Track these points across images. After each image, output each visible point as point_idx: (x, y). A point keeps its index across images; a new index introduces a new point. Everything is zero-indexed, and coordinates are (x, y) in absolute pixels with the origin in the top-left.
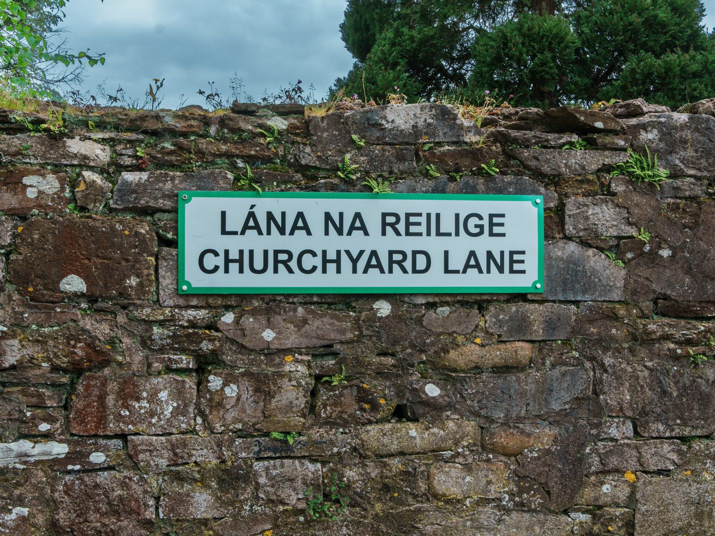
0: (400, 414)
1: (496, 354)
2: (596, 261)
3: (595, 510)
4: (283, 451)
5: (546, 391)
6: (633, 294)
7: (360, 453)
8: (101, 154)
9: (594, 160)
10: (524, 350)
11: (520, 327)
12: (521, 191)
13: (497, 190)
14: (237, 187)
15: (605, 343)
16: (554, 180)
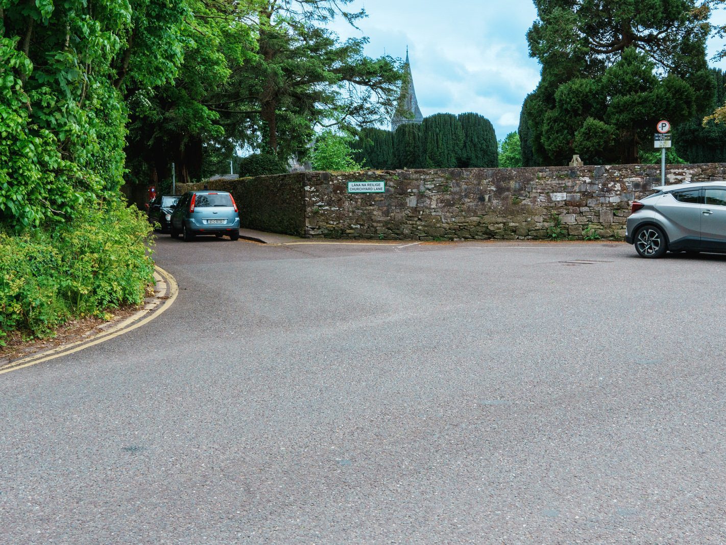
0: (370, 206)
1: (380, 199)
2: (390, 188)
3: (391, 217)
4: (358, 209)
5: (385, 203)
6: (395, 192)
7: (366, 210)
8: (341, 178)
9: (390, 177)
10: (383, 199)
11: (382, 196)
12: (382, 181)
13: (380, 181)
14: (354, 181)
15: (392, 198)
16: (386, 179)
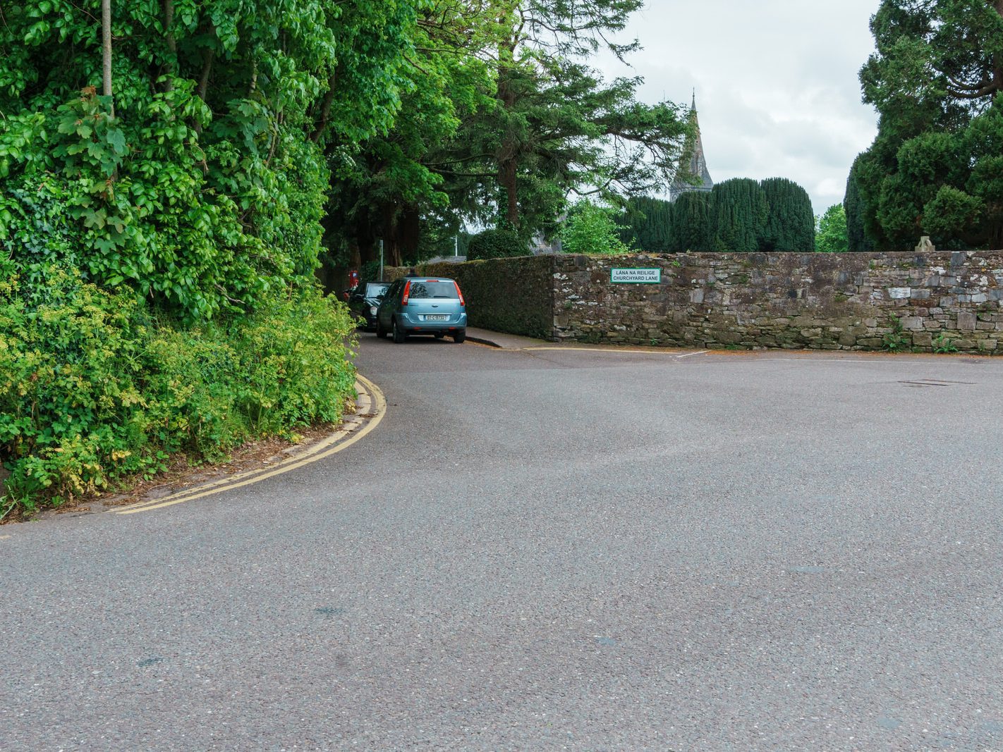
0: (640, 300)
1: (653, 292)
2: (668, 278)
3: (668, 316)
4: (625, 305)
5: (660, 298)
6: (674, 283)
7: (634, 306)
8: (602, 263)
9: (668, 263)
10: (658, 291)
11: (657, 288)
12: (658, 268)
13: (654, 268)
14: (619, 268)
15: (669, 290)
16: (663, 266)
